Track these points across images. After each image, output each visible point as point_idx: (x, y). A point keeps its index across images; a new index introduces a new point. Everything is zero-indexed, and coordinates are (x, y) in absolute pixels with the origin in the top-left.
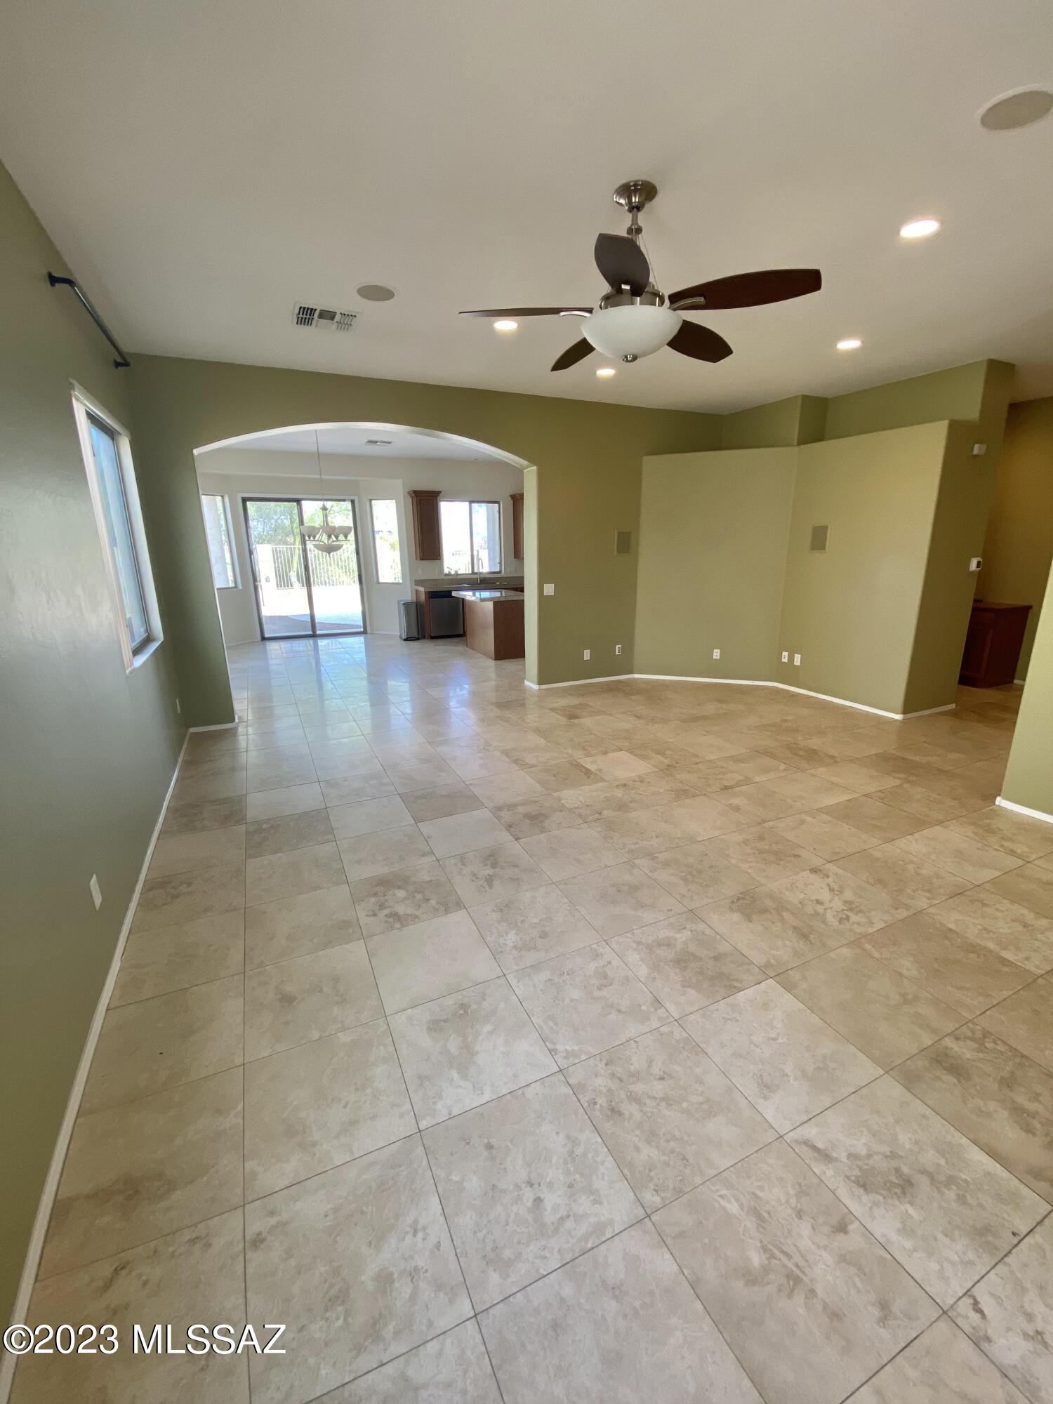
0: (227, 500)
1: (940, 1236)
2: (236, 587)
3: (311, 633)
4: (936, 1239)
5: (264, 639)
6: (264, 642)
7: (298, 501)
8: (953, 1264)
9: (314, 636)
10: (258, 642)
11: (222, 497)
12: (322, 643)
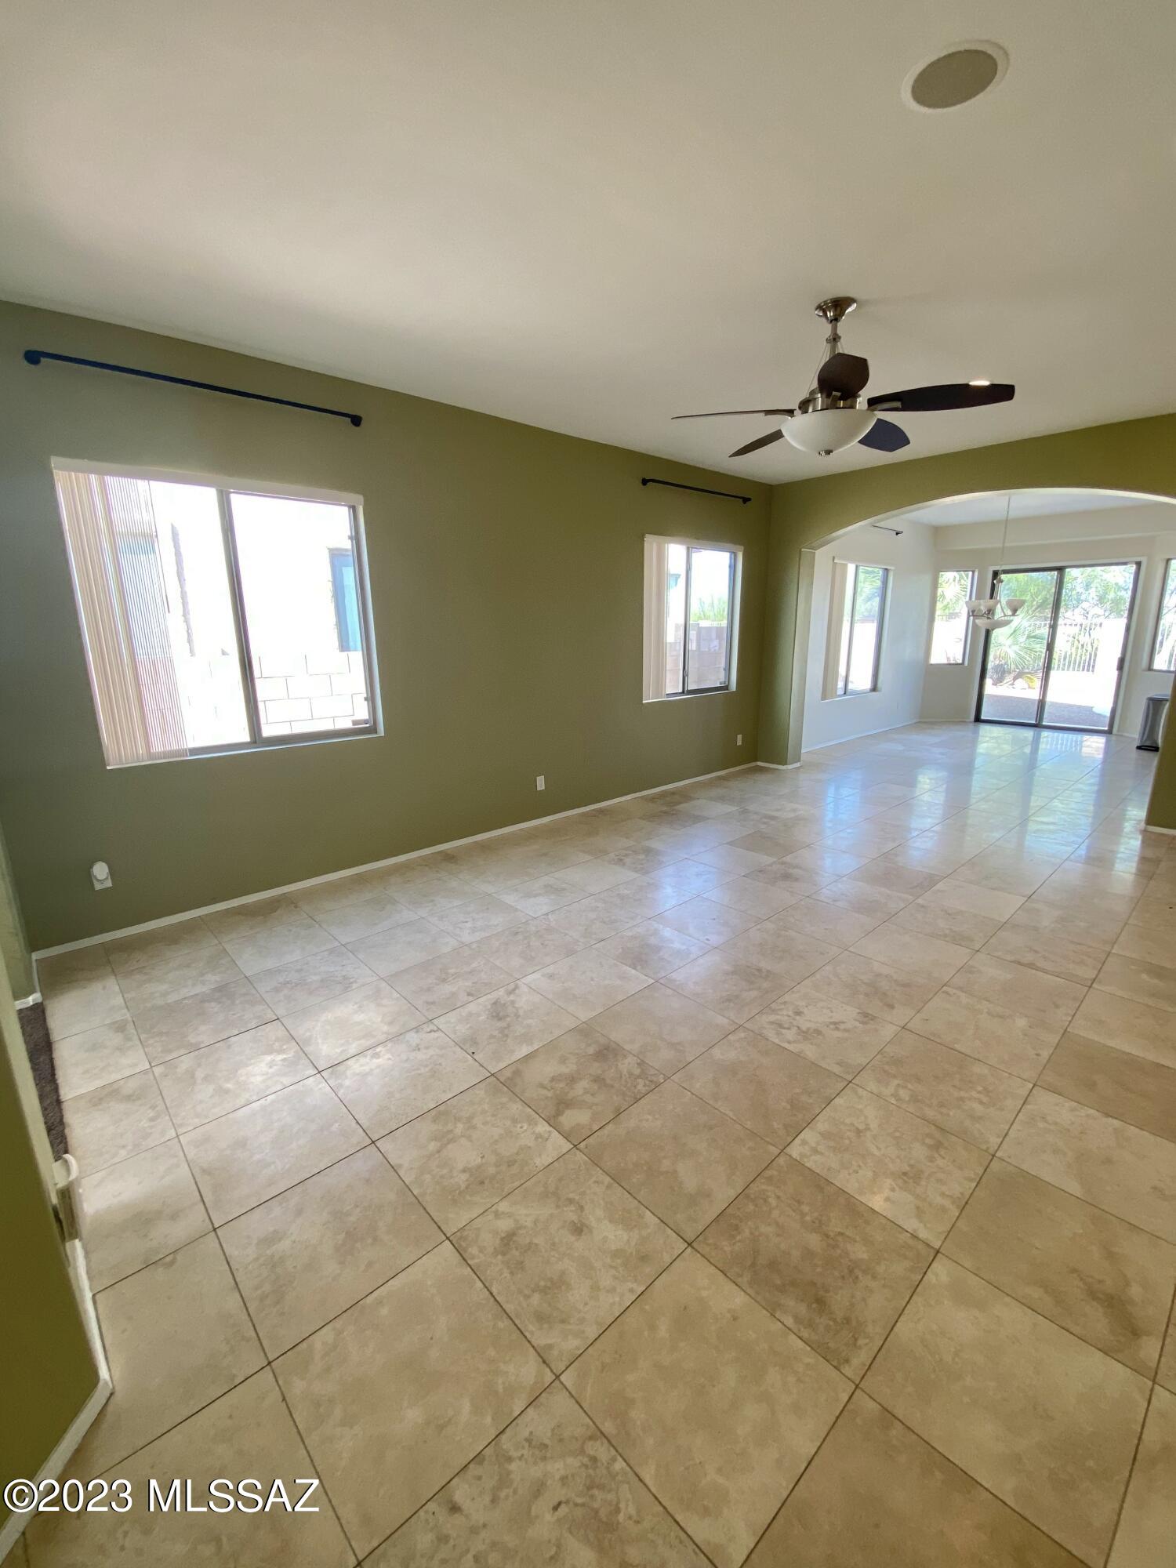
0: (976, 574)
1: (469, 1025)
2: (963, 663)
3: (1034, 722)
4: (467, 1023)
5: (978, 719)
6: (976, 723)
7: (1060, 570)
8: (454, 1027)
9: (1038, 726)
10: (970, 722)
11: (973, 572)
12: (1045, 734)
